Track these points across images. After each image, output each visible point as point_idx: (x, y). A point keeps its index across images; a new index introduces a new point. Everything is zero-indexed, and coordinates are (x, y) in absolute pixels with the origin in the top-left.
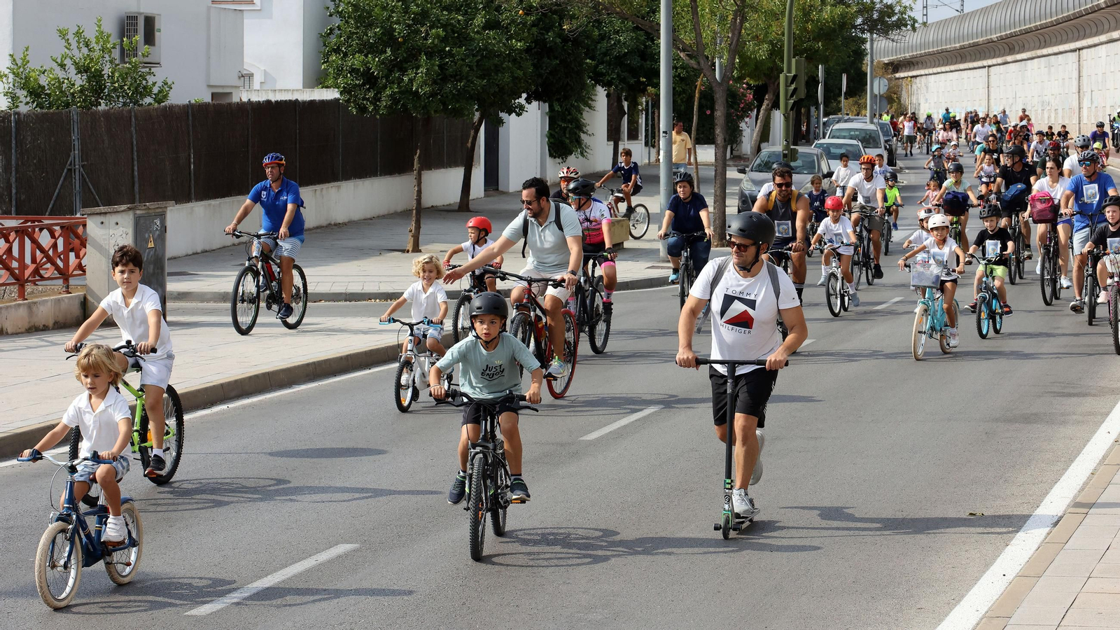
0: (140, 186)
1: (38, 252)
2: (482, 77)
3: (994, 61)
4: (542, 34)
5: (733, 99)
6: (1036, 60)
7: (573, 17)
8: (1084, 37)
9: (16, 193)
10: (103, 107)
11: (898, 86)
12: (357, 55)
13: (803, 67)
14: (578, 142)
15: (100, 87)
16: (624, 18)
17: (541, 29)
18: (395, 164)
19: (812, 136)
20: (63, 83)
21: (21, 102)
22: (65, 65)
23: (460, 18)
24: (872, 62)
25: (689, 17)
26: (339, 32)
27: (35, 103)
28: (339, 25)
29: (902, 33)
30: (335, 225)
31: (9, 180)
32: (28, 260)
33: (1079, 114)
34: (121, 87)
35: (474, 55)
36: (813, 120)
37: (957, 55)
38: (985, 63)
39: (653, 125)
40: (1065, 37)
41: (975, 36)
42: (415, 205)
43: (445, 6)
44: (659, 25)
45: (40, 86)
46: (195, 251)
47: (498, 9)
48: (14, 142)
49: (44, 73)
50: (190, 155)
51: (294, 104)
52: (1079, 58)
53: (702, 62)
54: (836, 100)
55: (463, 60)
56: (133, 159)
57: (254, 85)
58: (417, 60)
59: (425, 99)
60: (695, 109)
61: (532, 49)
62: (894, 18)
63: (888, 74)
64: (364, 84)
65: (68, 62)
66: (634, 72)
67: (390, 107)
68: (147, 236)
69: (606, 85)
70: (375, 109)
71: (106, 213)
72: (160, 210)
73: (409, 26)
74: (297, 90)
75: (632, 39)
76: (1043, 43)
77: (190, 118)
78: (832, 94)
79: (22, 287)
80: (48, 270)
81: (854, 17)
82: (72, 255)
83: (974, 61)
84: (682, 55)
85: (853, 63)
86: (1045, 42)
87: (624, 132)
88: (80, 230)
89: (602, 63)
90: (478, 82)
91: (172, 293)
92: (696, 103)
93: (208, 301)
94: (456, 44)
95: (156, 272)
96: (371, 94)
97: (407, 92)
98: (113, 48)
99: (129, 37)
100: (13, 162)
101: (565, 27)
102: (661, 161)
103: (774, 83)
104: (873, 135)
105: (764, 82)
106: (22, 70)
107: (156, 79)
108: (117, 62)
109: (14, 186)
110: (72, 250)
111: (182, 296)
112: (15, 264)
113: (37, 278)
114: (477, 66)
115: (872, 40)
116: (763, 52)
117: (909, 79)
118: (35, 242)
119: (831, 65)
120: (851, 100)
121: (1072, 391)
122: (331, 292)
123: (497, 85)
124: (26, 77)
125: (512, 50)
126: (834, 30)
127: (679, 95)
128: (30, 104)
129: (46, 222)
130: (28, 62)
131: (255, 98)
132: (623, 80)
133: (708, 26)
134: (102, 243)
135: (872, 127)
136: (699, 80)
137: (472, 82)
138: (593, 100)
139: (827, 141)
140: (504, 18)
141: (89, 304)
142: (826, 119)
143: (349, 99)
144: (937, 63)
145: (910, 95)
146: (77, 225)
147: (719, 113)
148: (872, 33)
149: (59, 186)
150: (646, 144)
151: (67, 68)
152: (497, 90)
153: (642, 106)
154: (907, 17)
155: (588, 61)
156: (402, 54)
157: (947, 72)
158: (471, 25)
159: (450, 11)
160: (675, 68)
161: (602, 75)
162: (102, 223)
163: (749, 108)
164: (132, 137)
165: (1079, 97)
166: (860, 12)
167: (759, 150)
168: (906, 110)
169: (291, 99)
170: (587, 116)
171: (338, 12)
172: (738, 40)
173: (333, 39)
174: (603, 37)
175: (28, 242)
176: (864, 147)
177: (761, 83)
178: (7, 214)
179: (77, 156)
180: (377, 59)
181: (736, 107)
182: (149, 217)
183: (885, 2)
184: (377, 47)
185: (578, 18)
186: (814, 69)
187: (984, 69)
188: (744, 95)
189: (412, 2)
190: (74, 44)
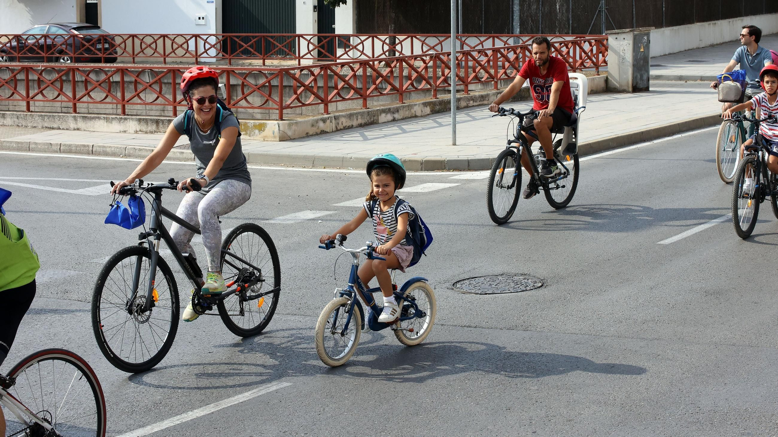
0: (636, 20)
1: (583, 54)
9: (572, 23)
18: (773, 8)
31: (568, 16)
32: (578, 58)
46: (665, 54)
50: (663, 3)
56: (633, 5)
68: (640, 45)
71: (618, 33)
72: (647, 32)
79: (574, 71)
80: (588, 63)
82: (600, 55)
88: (605, 42)
91: (652, 76)
93: (671, 80)
95: (645, 64)
100: (571, 7)
109: (571, 19)
110: (601, 53)
111: (658, 77)
112: (571, 60)
113: (583, 67)
118: (581, 48)
129: (588, 38)
134: (617, 49)
141: (610, 83)
146: (603, 39)
149: (594, 19)
162: (616, 38)
175: (578, 48)
178: (567, 34)
179: (603, 4)
182: (641, 35)
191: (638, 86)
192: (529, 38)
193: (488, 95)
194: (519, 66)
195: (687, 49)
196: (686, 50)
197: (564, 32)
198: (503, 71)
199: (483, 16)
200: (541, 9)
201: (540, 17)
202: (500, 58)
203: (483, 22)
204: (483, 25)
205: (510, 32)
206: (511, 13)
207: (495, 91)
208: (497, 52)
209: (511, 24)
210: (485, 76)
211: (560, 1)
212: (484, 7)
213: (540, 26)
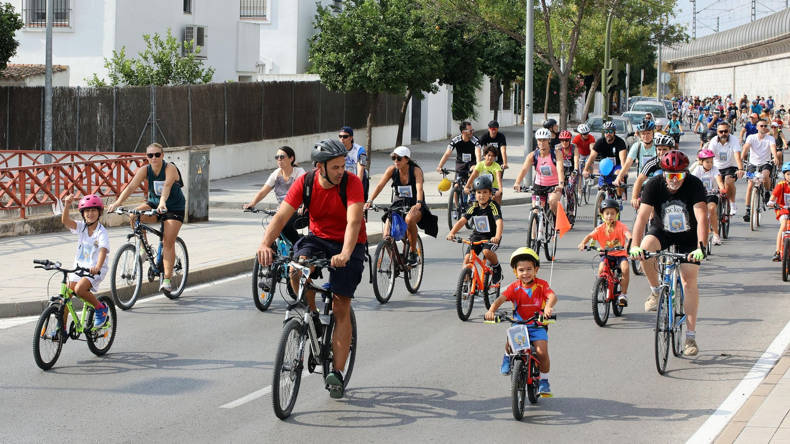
0: (193, 134)
2: (411, 68)
3: (738, 63)
4: (450, 41)
5: (571, 84)
6: (765, 63)
7: (470, 31)
9: (116, 138)
10: (170, 84)
11: (676, 78)
12: (332, 53)
13: (617, 65)
14: (472, 110)
15: (169, 71)
16: (502, 32)
17: (449, 38)
18: (355, 123)
19: (621, 109)
20: (146, 69)
21: (119, 81)
22: (148, 58)
23: (398, 30)
25: (544, 31)
26: (320, 38)
27: (128, 82)
28: (320, 34)
29: (680, 45)
31: (111, 130)
32: (122, 181)
34: (182, 72)
35: (406, 54)
36: (622, 99)
37: (714, 59)
38: (732, 64)
39: (520, 100)
41: (726, 47)
42: (367, 149)
43: (388, 23)
44: (525, 36)
45: (131, 71)
46: (227, 176)
47: (422, 25)
48: (115, 106)
49: (134, 63)
50: (224, 115)
51: (290, 84)
53: (552, 61)
54: (637, 86)
55: (400, 57)
56: (189, 118)
57: (266, 71)
58: (370, 57)
59: (374, 82)
60: (547, 91)
61: (444, 51)
62: (675, 35)
63: (670, 70)
65: (149, 56)
66: (508, 66)
67: (353, 86)
68: (197, 166)
69: (491, 74)
70: (342, 87)
71: (172, 152)
72: (206, 150)
73: (365, 35)
74: (293, 75)
75: (507, 45)
76: (769, 52)
77: (225, 92)
78: (635, 82)
81: (650, 33)
83: (725, 63)
84: (539, 56)
85: (648, 63)
86: (771, 51)
87: (501, 105)
89: (488, 60)
90: (408, 71)
91: (212, 203)
92: (548, 87)
93: (235, 208)
94: (395, 47)
95: (203, 189)
96: (340, 78)
97: (364, 77)
98: (178, 47)
99: (187, 40)
100: (114, 119)
101: (464, 37)
102: (525, 123)
103: (598, 75)
104: (661, 109)
105: (591, 74)
106: (120, 60)
107: (204, 67)
108: (180, 56)
109: (114, 133)
111: (219, 205)
112: (114, 183)
114: (408, 61)
115: (661, 49)
116: (592, 55)
117: (684, 74)
118: (127, 169)
119: (635, 64)
120: (646, 86)
123: (421, 73)
124: (123, 65)
125: (431, 51)
126: (637, 42)
127: (537, 82)
128: (125, 82)
129: (134, 156)
130: (125, 55)
131: (266, 80)
132: (501, 71)
133: (556, 38)
135: (660, 104)
136: (550, 72)
137: (405, 72)
138: (480, 84)
139: (631, 112)
140: (426, 30)
142: (630, 98)
143: (326, 81)
144: (702, 64)
145: (684, 84)
148: (660, 44)
149: (142, 134)
150: (515, 112)
151: (148, 60)
152: (421, 76)
153: (512, 88)
154: (683, 34)
155: (479, 58)
156: (360, 53)
157: (708, 70)
158: (405, 35)
159: (392, 26)
160: (535, 64)
161: (488, 68)
162: (169, 158)
163: (581, 90)
164: (189, 103)
166: (653, 30)
167: (587, 118)
168: (682, 93)
169: (289, 80)
170: (477, 94)
171: (320, 26)
172: (575, 47)
173: (317, 43)
174: (488, 44)
175: (122, 169)
177: (589, 75)
178: (110, 150)
179: (154, 115)
180: (345, 56)
181: (573, 89)
182: (199, 154)
183: (669, 24)
184: (344, 48)
185: (473, 31)
186: (623, 66)
187: (731, 68)
188: (578, 82)
189: (368, 20)
190: (153, 45)
191: (195, 215)
192: (64, 155)
193: (13, 225)
194: (51, 190)
195: (253, 170)
196: (251, 172)
197: (105, 148)
198: (29, 196)
199: (8, 127)
200: (78, 120)
201: (78, 130)
202: (28, 179)
203: (8, 134)
204: (8, 138)
205: (41, 148)
206: (42, 124)
207: (22, 220)
208: (24, 172)
209: (41, 139)
210: (10, 201)
211: (101, 111)
212: (9, 116)
213: (77, 141)
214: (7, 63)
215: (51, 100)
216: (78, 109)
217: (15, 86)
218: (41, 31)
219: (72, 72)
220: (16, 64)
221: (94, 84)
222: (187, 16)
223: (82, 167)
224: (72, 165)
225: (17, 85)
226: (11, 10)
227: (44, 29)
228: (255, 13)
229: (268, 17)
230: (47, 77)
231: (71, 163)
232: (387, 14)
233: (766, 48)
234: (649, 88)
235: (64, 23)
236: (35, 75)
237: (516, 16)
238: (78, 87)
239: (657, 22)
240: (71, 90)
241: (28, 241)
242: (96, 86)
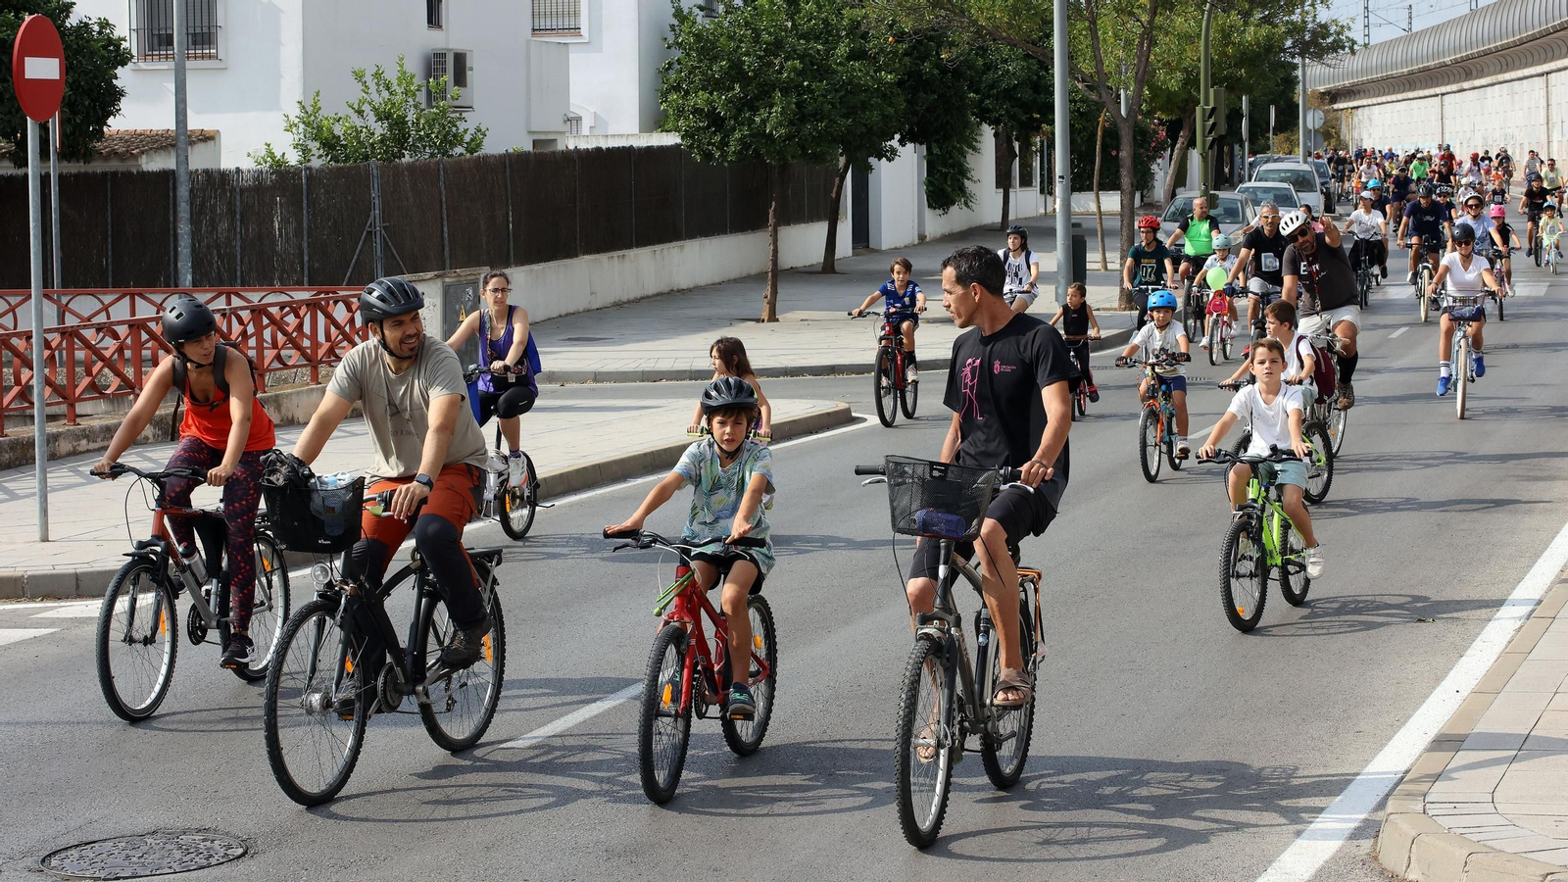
0: (450, 250)
1: (333, 328)
2: (846, 116)
3: (1448, 88)
4: (917, 64)
5: (1142, 137)
6: (1496, 86)
7: (952, 44)
8: (1553, 59)
9: (309, 261)
10: (407, 159)
11: (1337, 119)
12: (700, 93)
13: (1223, 99)
14: (962, 190)
15: (404, 135)
16: (1012, 44)
17: (915, 59)
18: (747, 219)
19: (1236, 179)
20: (361, 131)
21: (313, 155)
22: (363, 111)
23: (819, 47)
24: (1304, 91)
25: (1088, 42)
26: (679, 67)
27: (330, 156)
28: (679, 59)
29: (1339, 58)
30: (679, 291)
31: (300, 245)
32: (321, 338)
33: (1549, 149)
34: (428, 136)
35: (836, 91)
36: (1238, 160)
37: (1405, 81)
38: (1438, 90)
39: (1048, 169)
40: (1530, 60)
41: (1425, 59)
42: (771, 267)
43: (802, 34)
44: (1053, 51)
45: (334, 136)
47: (865, 36)
48: (305, 201)
49: (339, 121)
50: (508, 213)
51: (628, 151)
52: (1547, 84)
53: (1104, 94)
54: (1263, 136)
55: (825, 96)
56: (442, 219)
57: (583, 130)
58: (770, 97)
59: (780, 144)
60: (1097, 149)
61: (905, 82)
62: (1330, 40)
63: (1324, 105)
64: (708, 127)
65: (366, 108)
66: (1027, 107)
67: (740, 152)
68: (457, 307)
69: (991, 122)
70: (722, 155)
72: (473, 277)
73: (760, 57)
74: (632, 135)
75: (1022, 69)
76: (1505, 67)
77: (508, 170)
78: (1258, 129)
79: (315, 369)
81: (1283, 39)
83: (1424, 89)
84: (1080, 86)
85: (1283, 92)
86: (1507, 65)
87: (1015, 177)
89: (988, 97)
90: (841, 121)
92: (1098, 143)
94: (816, 78)
96: (717, 138)
97: (760, 134)
98: (418, 90)
99: (436, 78)
100: (305, 225)
101: (943, 56)
102: (1057, 210)
103: (1189, 118)
104: (1307, 177)
105: (1177, 117)
106: (312, 118)
107: (468, 125)
108: (423, 106)
109: (306, 252)
112: (306, 343)
113: (333, 358)
114: (840, 103)
115: (1304, 66)
116: (1174, 83)
117: (1350, 110)
118: (329, 316)
119: (1256, 95)
120: (1281, 136)
121: (1538, 474)
122: (674, 369)
123: (865, 125)
124: (318, 127)
125: (882, 84)
126: (1259, 55)
127: (1079, 134)
128: (324, 158)
129: (342, 293)
130: (320, 108)
131: (583, 145)
132: (1013, 117)
133: (1112, 52)
135: (1306, 167)
136: (1102, 115)
137: (835, 122)
138: (977, 142)
139: (1253, 184)
140: (871, 46)
142: (1253, 159)
143: (692, 144)
144: (1382, 91)
145: (1351, 129)
147: (1125, 154)
148: (1303, 58)
149: (358, 252)
150: (1042, 191)
151: (365, 115)
152: (865, 131)
153: (1036, 147)
154: (1344, 38)
155: (972, 94)
156: (753, 90)
157: (1393, 102)
158: (833, 56)
159: (808, 41)
160: (1073, 101)
161: (988, 111)
163: (1161, 147)
164: (441, 193)
165: (1548, 129)
166: (1289, 33)
167: (1173, 195)
169: (625, 145)
170: (971, 160)
171: (677, 43)
172: (1145, 68)
173: (673, 75)
174: (988, 67)
175: (321, 317)
176: (1297, 191)
177: (1174, 118)
178: (299, 284)
179: (377, 217)
180: (724, 97)
181: (1146, 146)
182: (460, 286)
183: (1318, 21)
184: (724, 83)
185: (958, 45)
186: (1236, 99)
187: (1436, 98)
188: (1155, 132)
189: (764, 30)
190: (373, 88)
195: (563, 313)
196: (560, 316)
197: (290, 280)
199: (110, 247)
200: (238, 230)
201: (238, 249)
202: (147, 341)
203: (110, 260)
204: (110, 267)
205: (172, 283)
206: (172, 239)
208: (138, 328)
209: (172, 266)
210: (114, 382)
211: (281, 213)
212: (112, 226)
213: (238, 268)
214: (105, 129)
215: (187, 194)
216: (238, 210)
217: (120, 169)
218: (166, 68)
219: (225, 141)
220: (122, 129)
221: (266, 163)
222: (435, 33)
223: (245, 315)
224: (228, 312)
225: (125, 169)
226: (108, 31)
227: (171, 64)
228: (560, 23)
229: (584, 31)
230: (179, 152)
231: (225, 309)
232: (799, 18)
233: (1500, 58)
234: (1288, 139)
235: (208, 51)
236: (157, 149)
237: (1036, 14)
238: (238, 168)
239: (1296, 18)
240: (224, 176)
241: (149, 455)
242: (271, 167)
